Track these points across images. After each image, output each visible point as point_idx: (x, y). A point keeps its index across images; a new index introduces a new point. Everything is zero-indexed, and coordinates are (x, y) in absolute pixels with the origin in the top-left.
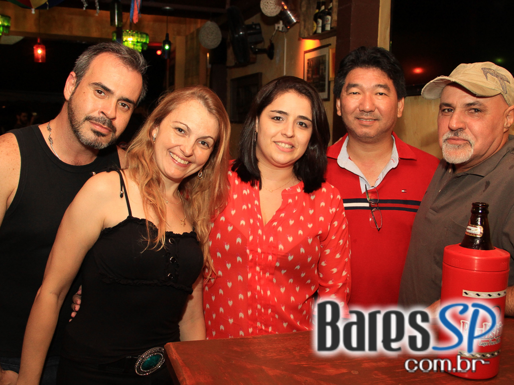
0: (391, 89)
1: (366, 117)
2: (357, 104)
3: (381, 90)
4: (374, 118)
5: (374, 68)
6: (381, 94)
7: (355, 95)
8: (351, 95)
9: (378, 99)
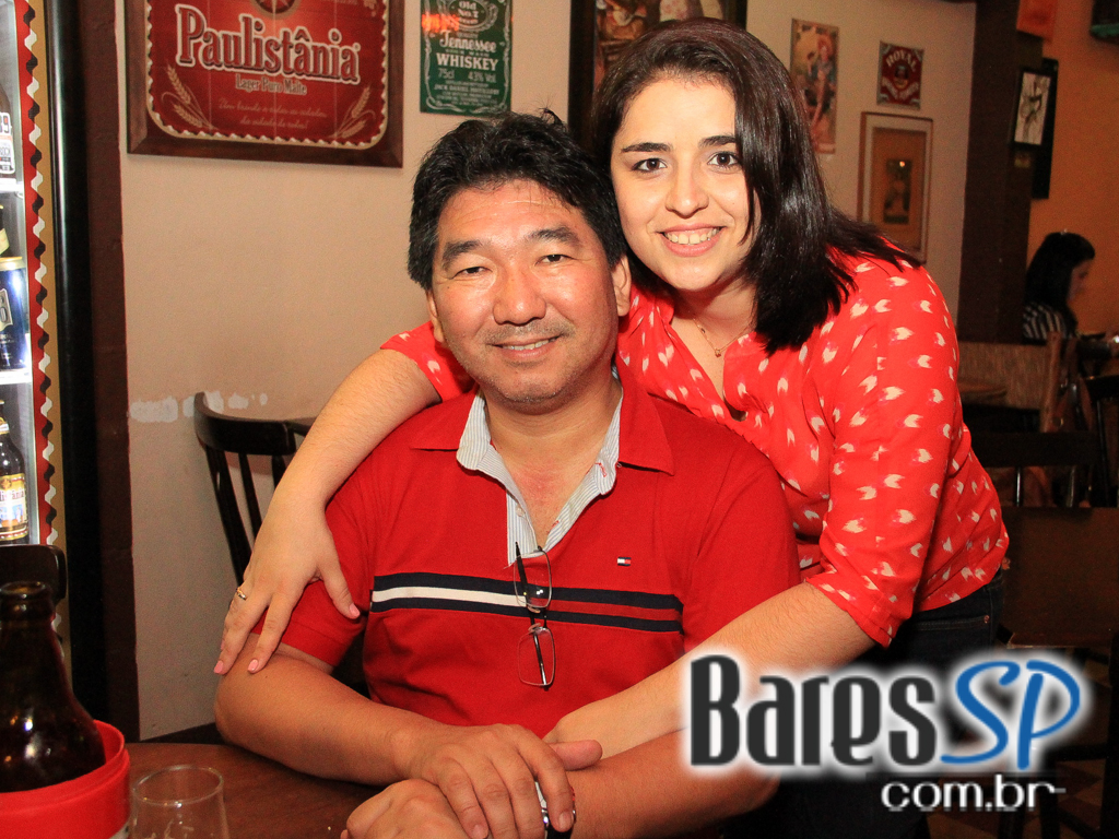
0: (581, 236)
1: (521, 339)
2: (486, 304)
3: (553, 247)
4: (549, 336)
5: (517, 182)
6: (554, 258)
7: (475, 276)
8: (459, 278)
9: (548, 275)
